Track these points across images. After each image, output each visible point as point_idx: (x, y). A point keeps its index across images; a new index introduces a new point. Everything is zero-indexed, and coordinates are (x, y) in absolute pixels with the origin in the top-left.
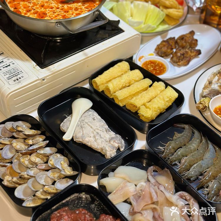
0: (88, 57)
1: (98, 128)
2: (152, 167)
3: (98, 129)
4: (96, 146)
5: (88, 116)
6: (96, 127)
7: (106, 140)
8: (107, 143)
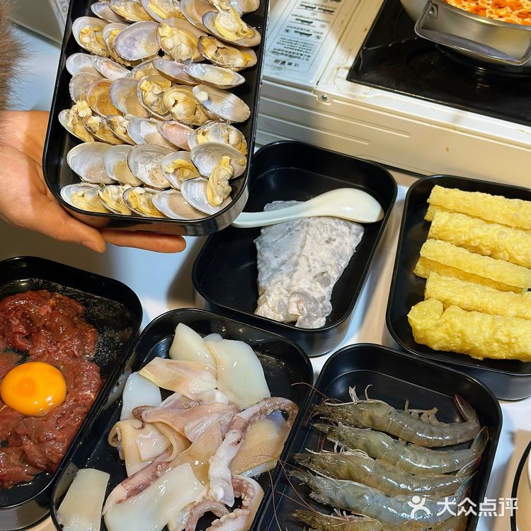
0: (455, 128)
1: (310, 257)
2: (288, 401)
3: (308, 260)
4: (264, 279)
5: (329, 229)
6: (309, 255)
7: (292, 286)
8: (285, 292)
